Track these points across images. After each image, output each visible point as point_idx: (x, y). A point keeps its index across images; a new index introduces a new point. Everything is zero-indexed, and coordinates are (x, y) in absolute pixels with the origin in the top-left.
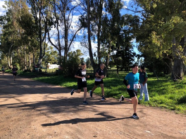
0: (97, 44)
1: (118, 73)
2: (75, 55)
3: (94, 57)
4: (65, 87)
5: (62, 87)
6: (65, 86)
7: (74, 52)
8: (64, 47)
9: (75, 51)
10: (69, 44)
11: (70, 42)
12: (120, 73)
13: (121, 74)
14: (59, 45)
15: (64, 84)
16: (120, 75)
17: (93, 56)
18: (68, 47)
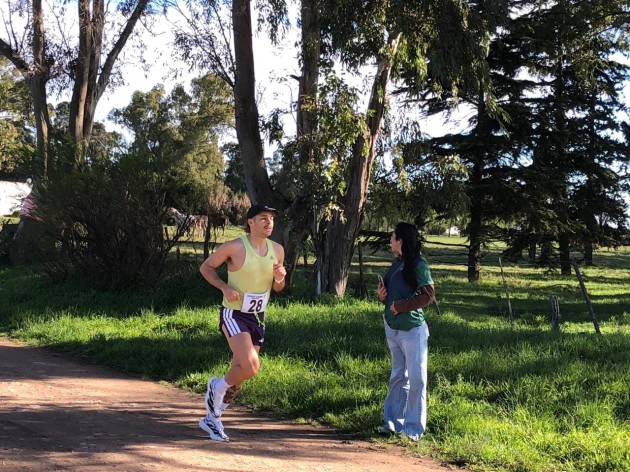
0: (299, 49)
1: (473, 274)
2: (182, 117)
3: (266, 143)
4: (35, 342)
5: (20, 344)
6: (39, 337)
7: (179, 91)
8: (75, 55)
9: (188, 89)
10: (110, 34)
11: (124, 20)
12: (489, 275)
13: (494, 281)
14: (38, 39)
15: (35, 329)
16: (487, 288)
17: (264, 136)
18: (103, 59)
